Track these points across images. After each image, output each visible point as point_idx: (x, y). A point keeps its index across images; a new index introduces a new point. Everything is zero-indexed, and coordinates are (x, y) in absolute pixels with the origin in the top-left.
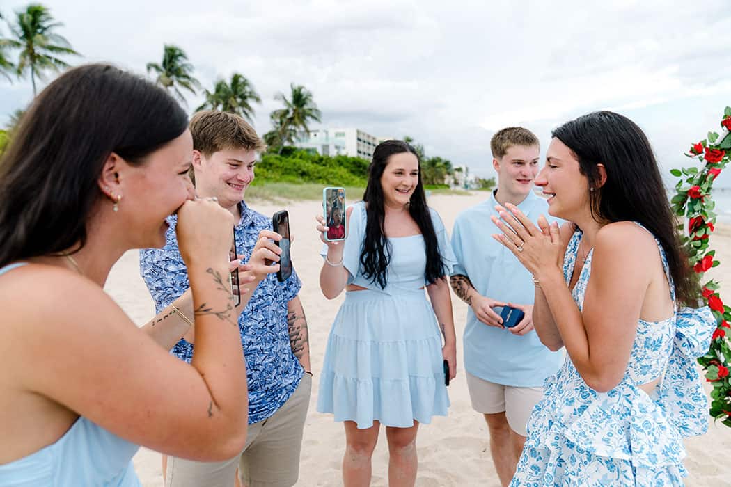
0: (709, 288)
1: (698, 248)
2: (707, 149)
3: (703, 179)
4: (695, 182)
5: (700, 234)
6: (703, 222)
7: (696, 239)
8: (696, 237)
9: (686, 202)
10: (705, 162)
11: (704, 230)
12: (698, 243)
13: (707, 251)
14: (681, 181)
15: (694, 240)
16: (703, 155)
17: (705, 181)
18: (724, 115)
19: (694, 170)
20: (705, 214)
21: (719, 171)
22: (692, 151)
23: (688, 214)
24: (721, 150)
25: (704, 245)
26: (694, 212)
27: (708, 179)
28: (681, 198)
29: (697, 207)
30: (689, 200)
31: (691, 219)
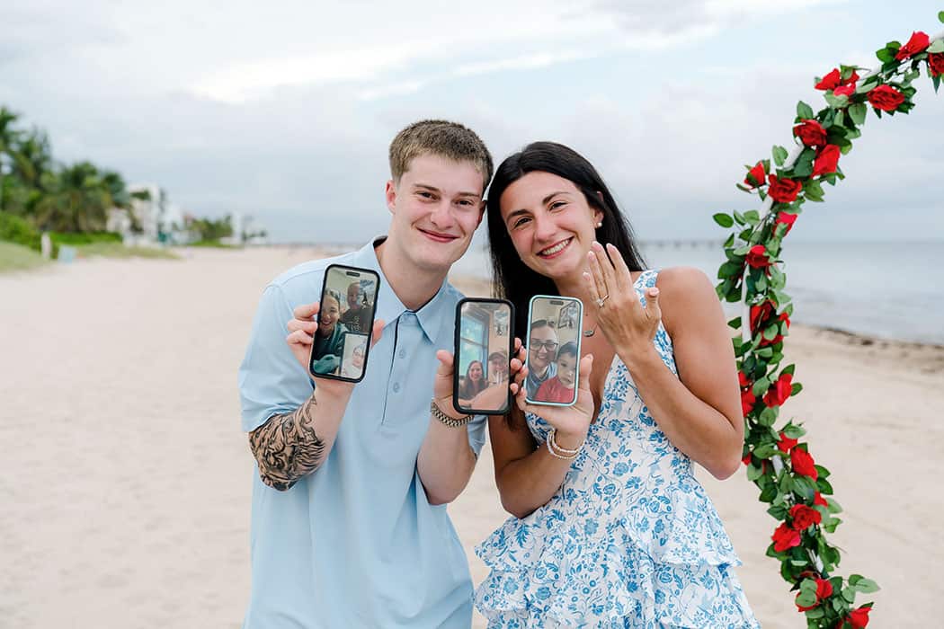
0: (789, 435)
1: (768, 360)
2: (771, 177)
3: (769, 232)
4: (755, 238)
5: (770, 335)
6: (775, 311)
7: (764, 344)
8: (763, 340)
9: (741, 276)
10: (769, 200)
11: (775, 327)
12: (768, 351)
13: (783, 365)
14: (733, 235)
15: (760, 347)
16: (765, 188)
17: (773, 235)
18: (796, 116)
19: (752, 216)
20: (773, 296)
21: (795, 217)
22: (748, 181)
23: (748, 298)
24: (795, 179)
25: (777, 356)
26: (756, 293)
27: (777, 232)
28: (734, 268)
29: (761, 285)
30: (747, 273)
31: (753, 306)
